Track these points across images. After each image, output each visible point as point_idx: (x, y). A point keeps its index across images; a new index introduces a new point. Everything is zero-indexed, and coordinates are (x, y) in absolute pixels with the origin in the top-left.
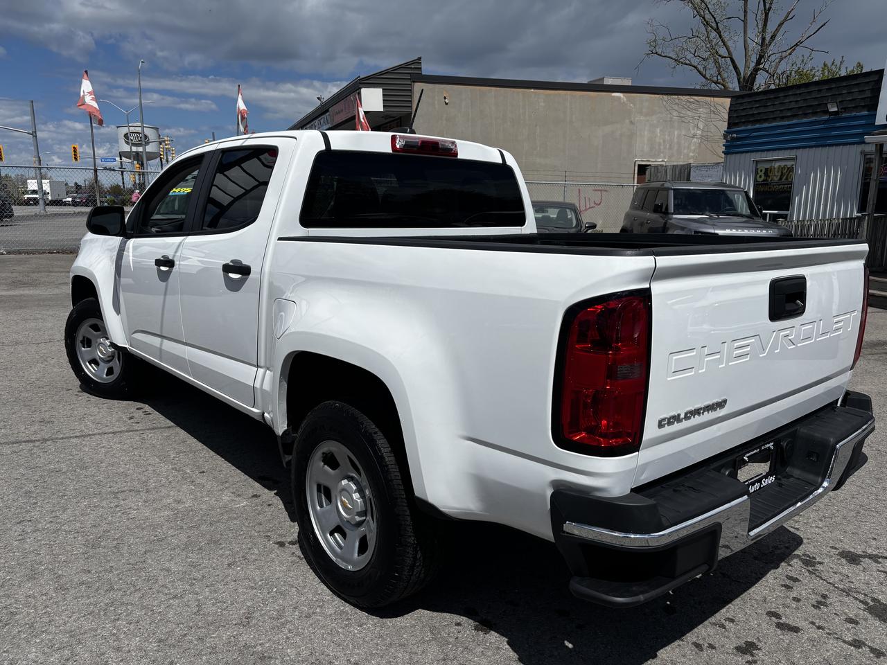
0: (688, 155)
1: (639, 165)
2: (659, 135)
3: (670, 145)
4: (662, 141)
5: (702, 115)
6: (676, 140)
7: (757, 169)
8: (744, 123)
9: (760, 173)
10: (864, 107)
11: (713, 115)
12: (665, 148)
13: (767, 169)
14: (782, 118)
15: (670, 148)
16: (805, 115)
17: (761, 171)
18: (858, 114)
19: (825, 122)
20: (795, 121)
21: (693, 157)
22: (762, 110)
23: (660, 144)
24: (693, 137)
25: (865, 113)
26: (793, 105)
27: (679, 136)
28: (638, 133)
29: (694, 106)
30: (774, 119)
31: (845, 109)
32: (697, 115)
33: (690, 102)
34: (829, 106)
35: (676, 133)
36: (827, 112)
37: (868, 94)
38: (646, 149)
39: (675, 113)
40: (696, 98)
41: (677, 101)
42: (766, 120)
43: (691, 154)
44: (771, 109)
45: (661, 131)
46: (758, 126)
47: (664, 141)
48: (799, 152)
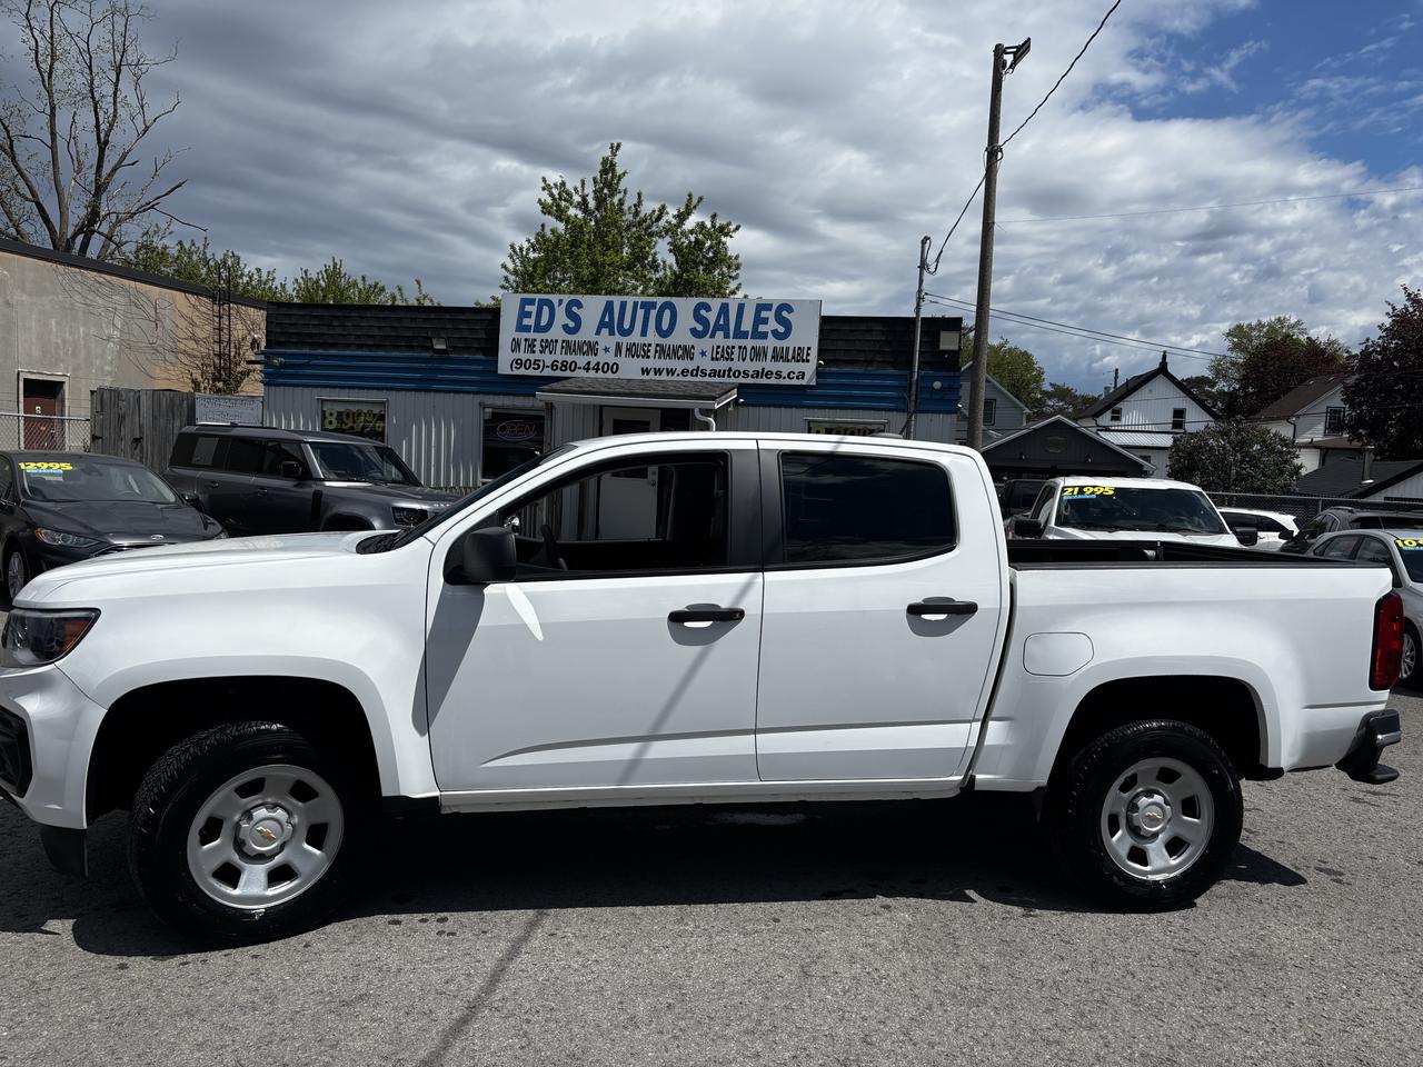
0: (102, 369)
1: (25, 380)
2: (54, 330)
3: (74, 352)
4: (59, 341)
5: (119, 307)
6: (82, 342)
7: (323, 412)
8: (296, 343)
9: (329, 418)
10: (478, 350)
11: (134, 309)
12: (66, 354)
13: (340, 414)
14: (360, 346)
15: (74, 355)
16: (396, 347)
17: (331, 414)
18: (471, 357)
19: (427, 360)
20: (381, 353)
21: (110, 373)
22: (325, 330)
23: (57, 348)
24: (109, 338)
25: (480, 357)
26: (375, 332)
27: (87, 335)
28: (20, 324)
29: (105, 290)
30: (348, 346)
31: (454, 348)
32: (111, 305)
33: (100, 283)
34: (434, 341)
35: (81, 329)
36: (431, 348)
37: (481, 335)
38: (36, 353)
39: (77, 297)
40: (108, 277)
41: (79, 277)
42: (334, 346)
43: (108, 368)
44: (339, 331)
45: (57, 323)
46: (320, 351)
47: (64, 342)
48: (391, 396)
